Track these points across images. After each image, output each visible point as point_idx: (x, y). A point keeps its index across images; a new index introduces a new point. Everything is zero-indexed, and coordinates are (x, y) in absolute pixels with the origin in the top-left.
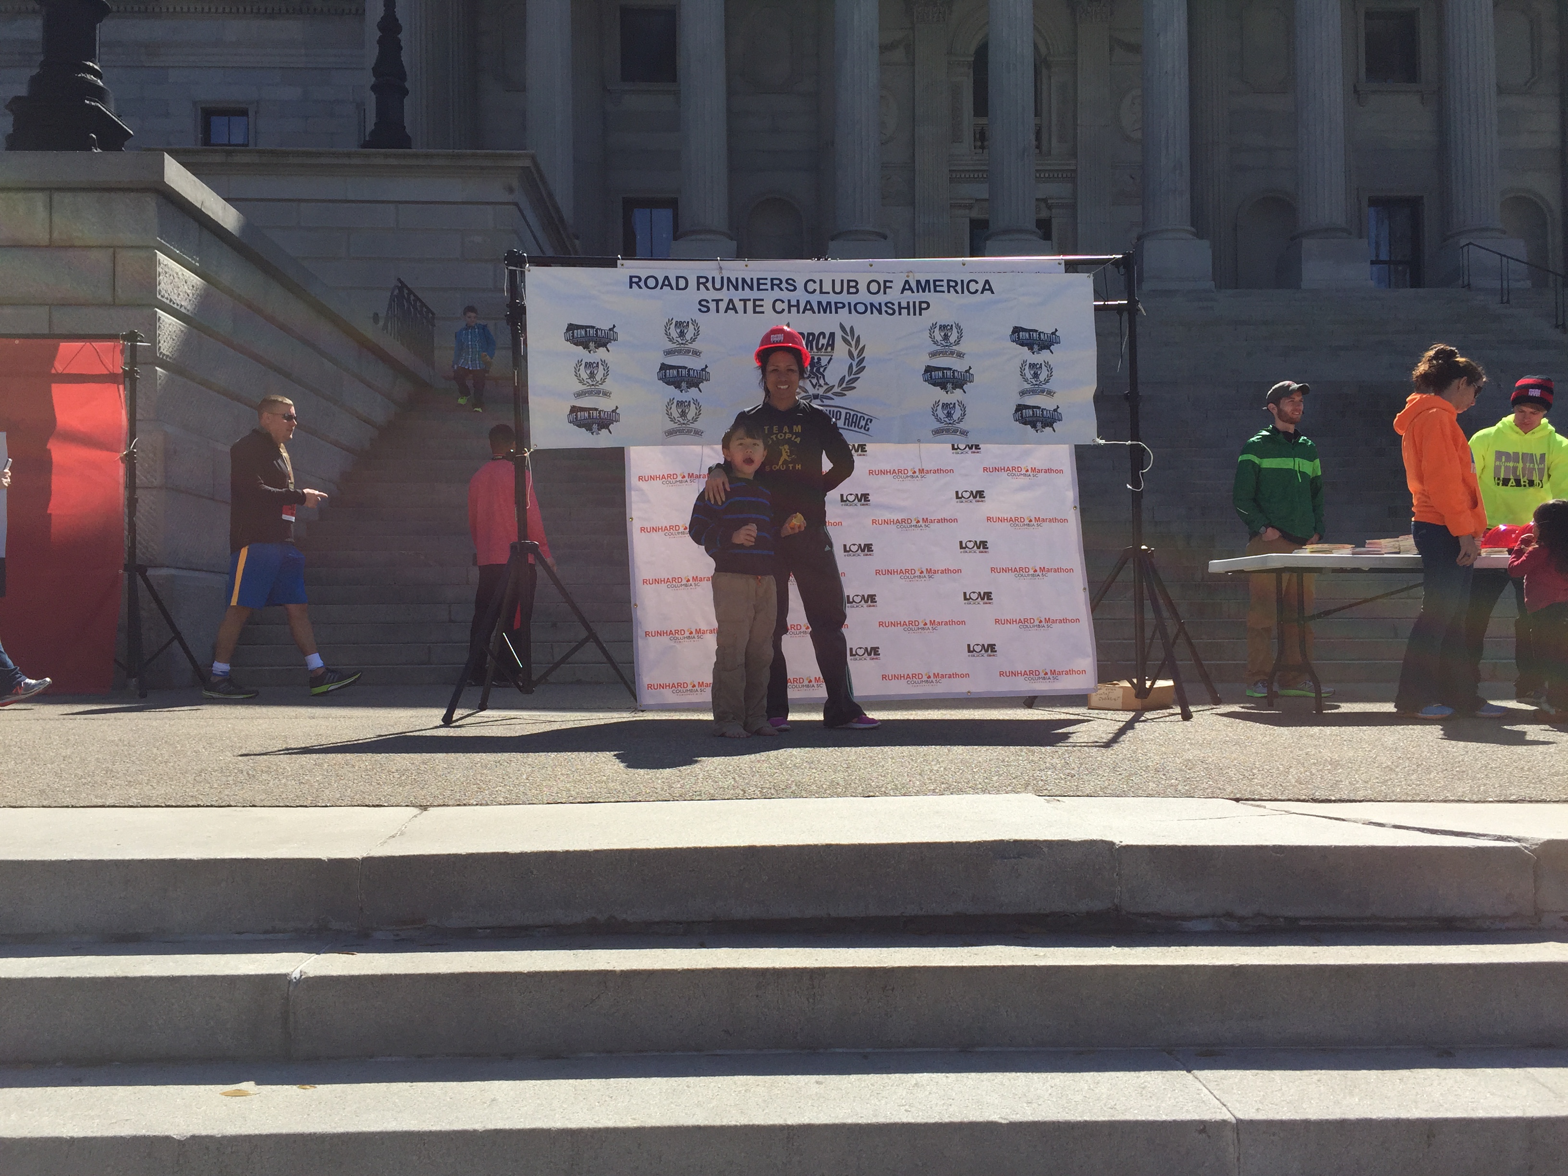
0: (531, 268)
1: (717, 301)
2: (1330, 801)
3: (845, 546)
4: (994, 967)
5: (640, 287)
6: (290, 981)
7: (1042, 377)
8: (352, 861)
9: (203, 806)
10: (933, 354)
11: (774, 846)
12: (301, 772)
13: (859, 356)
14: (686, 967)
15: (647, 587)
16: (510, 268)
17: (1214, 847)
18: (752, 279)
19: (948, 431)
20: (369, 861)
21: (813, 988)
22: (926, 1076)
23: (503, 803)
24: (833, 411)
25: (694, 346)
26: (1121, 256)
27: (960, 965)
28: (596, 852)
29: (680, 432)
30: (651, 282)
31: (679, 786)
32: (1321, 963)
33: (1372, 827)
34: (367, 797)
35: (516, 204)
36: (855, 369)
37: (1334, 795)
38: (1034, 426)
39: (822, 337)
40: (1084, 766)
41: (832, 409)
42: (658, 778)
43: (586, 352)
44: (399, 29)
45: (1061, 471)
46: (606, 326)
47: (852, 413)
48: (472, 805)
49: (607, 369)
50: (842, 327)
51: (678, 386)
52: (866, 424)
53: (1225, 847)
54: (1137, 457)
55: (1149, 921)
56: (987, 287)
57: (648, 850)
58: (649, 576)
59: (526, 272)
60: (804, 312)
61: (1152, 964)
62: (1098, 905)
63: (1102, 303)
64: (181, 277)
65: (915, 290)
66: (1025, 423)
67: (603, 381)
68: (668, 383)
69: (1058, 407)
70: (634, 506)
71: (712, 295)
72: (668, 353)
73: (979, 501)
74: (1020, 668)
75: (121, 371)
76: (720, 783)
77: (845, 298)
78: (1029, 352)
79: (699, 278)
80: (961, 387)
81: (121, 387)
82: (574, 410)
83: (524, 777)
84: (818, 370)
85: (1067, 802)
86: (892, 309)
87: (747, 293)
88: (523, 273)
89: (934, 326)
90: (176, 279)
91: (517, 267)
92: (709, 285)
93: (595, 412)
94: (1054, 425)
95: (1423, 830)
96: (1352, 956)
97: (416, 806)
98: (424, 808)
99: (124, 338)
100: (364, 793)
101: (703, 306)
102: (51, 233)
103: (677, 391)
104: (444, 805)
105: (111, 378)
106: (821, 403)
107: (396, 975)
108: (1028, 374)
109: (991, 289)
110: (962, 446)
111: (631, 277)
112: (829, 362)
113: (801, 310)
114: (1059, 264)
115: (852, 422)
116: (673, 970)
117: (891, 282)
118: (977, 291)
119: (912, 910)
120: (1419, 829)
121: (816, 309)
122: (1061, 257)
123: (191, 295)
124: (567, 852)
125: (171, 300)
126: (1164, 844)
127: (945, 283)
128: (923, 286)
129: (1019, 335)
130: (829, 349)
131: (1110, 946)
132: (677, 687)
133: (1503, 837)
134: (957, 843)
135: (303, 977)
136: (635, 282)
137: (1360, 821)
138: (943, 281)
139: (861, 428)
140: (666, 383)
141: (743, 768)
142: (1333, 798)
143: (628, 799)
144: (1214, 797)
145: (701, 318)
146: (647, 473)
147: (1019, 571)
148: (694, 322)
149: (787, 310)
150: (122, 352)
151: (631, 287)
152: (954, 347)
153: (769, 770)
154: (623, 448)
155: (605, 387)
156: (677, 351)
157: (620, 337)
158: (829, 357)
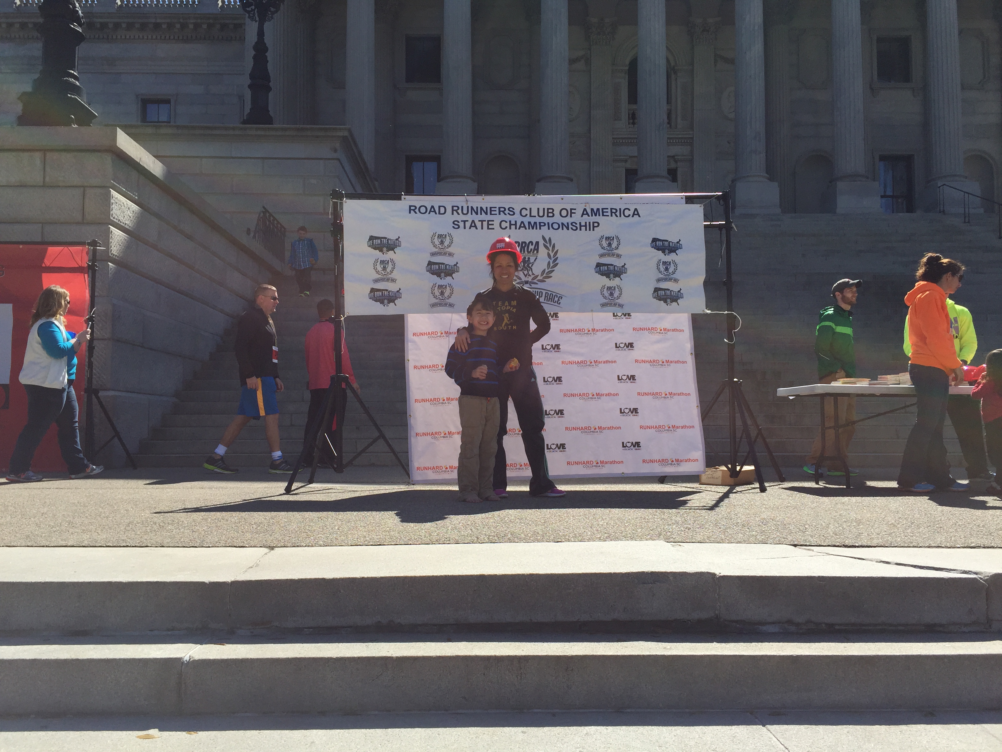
0: (347, 200)
1: (464, 222)
2: (855, 547)
3: (544, 378)
4: (638, 655)
5: (416, 213)
6: (183, 663)
7: (671, 270)
8: (224, 583)
9: (130, 547)
10: (602, 256)
11: (496, 575)
12: (193, 524)
13: (554, 256)
14: (438, 655)
15: (418, 404)
16: (333, 200)
17: (780, 577)
18: (487, 208)
19: (611, 305)
20: (235, 584)
21: (521, 669)
22: (593, 728)
23: (322, 545)
24: (538, 292)
25: (449, 250)
26: (721, 193)
27: (616, 654)
28: (382, 578)
29: (441, 305)
30: (423, 210)
31: (436, 534)
32: (849, 654)
33: (882, 564)
34: (235, 541)
35: (339, 160)
36: (551, 265)
37: (857, 543)
38: (665, 302)
39: (530, 244)
40: (696, 522)
41: (537, 290)
42: (422, 529)
43: (381, 254)
44: (266, 50)
45: (683, 331)
46: (394, 237)
47: (550, 293)
48: (303, 546)
49: (394, 264)
50: (544, 238)
51: (439, 275)
52: (559, 300)
53: (787, 577)
54: (731, 321)
55: (738, 626)
56: (636, 213)
57: (415, 577)
58: (419, 397)
59: (344, 203)
60: (519, 229)
61: (740, 654)
62: (704, 615)
63: (709, 223)
64: (126, 206)
65: (590, 214)
66: (660, 300)
67: (392, 272)
69: (681, 289)
70: (410, 352)
71: (462, 217)
72: (433, 254)
73: (630, 350)
74: (656, 457)
75: (86, 265)
76: (462, 532)
77: (545, 219)
78: (662, 255)
79: (453, 207)
80: (619, 277)
81: (86, 276)
82: (373, 290)
83: (337, 528)
84: (528, 266)
85: (685, 546)
86: (575, 227)
87: (483, 217)
88: (341, 204)
89: (602, 237)
90: (123, 207)
91: (338, 200)
92: (460, 211)
93: (386, 292)
94: (679, 301)
95: (915, 566)
96: (869, 649)
97: (267, 547)
98: (272, 548)
99: (89, 244)
100: (233, 538)
101: (456, 225)
102: (44, 178)
103: (438, 279)
104: (284, 546)
105: (79, 270)
106: (530, 287)
107: (251, 659)
108: (662, 268)
109: (638, 214)
110: (619, 314)
111: (410, 206)
112: (535, 260)
113: (518, 227)
114: (682, 198)
115: (550, 298)
116: (430, 657)
117: (575, 209)
118: (629, 215)
119: (585, 618)
120: (912, 566)
121: (527, 227)
122: (683, 194)
123: (132, 217)
124: (363, 578)
125: (119, 220)
126: (747, 575)
127: (609, 210)
128: (596, 212)
129: (656, 243)
130: (535, 252)
131: (713, 642)
132: (435, 469)
133: (966, 572)
134: (614, 573)
135: (191, 660)
136: (412, 209)
137: (874, 560)
138: (607, 209)
139: (555, 302)
140: (432, 274)
141: (477, 522)
142: (857, 545)
143: (403, 543)
144: (780, 544)
145: (454, 232)
146: (418, 331)
147: (656, 395)
148: (450, 235)
149: (508, 228)
150: (87, 253)
151: (410, 213)
152: (615, 251)
153: (494, 524)
154: (404, 315)
155: (393, 276)
156: (438, 253)
157: (403, 244)
158: (535, 257)
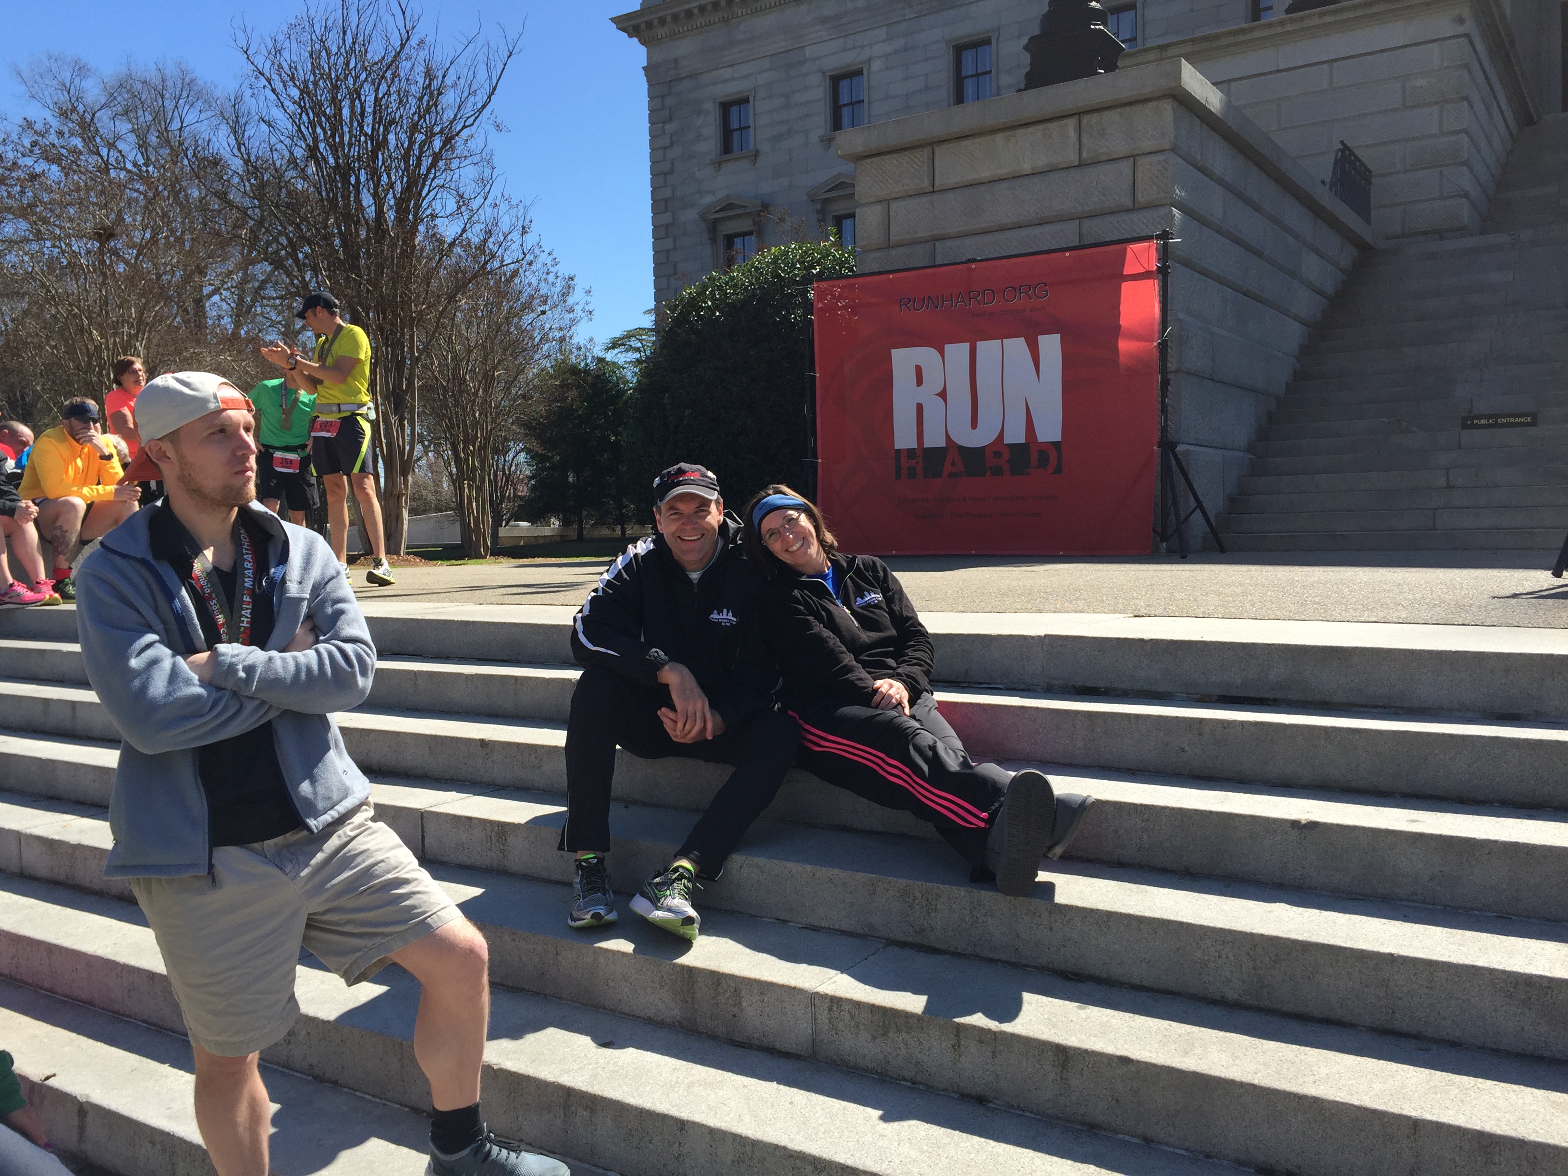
35: (1466, 35)
75: (1157, 267)
81: (1155, 282)
99: (1158, 237)
102: (1080, 153)
105: (1147, 275)
150: (1159, 250)
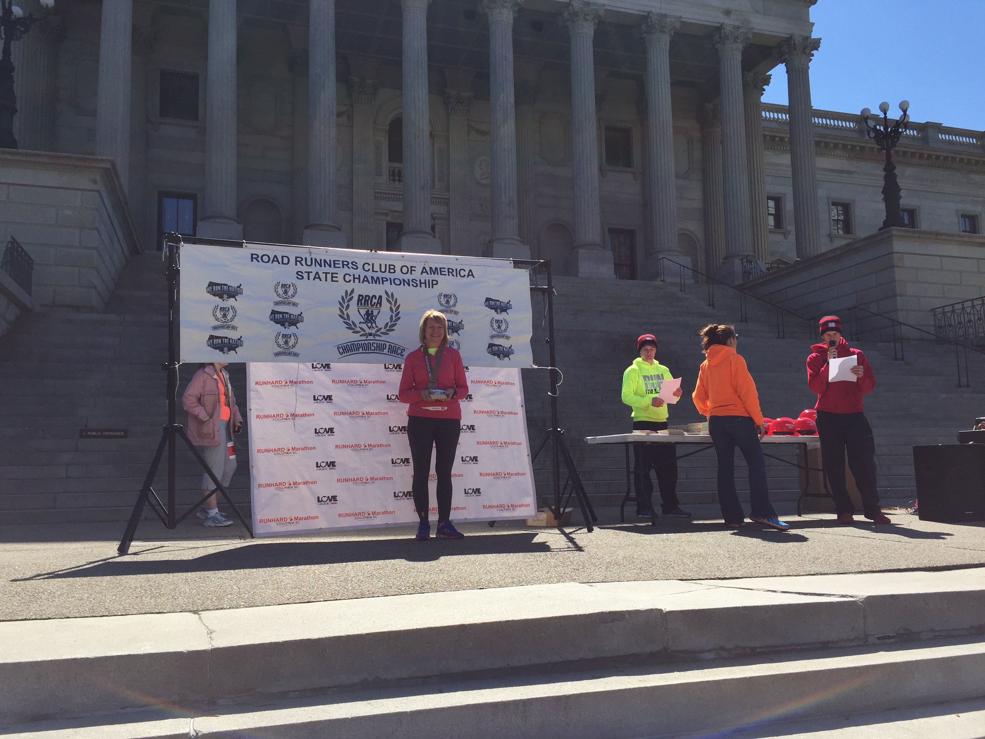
0: (185, 245)
1: (309, 273)
3: (390, 427)
5: (258, 261)
7: (502, 328)
8: (204, 651)
11: (476, 624)
13: (396, 311)
14: (449, 706)
15: (260, 454)
16: (170, 244)
18: (330, 261)
20: (217, 651)
21: (525, 712)
24: (381, 344)
25: (293, 300)
26: (543, 261)
28: (367, 634)
29: (284, 354)
30: (265, 259)
33: (769, 592)
36: (394, 319)
38: (499, 357)
39: (374, 298)
41: (380, 342)
43: (221, 300)
45: (514, 384)
46: (235, 284)
47: (393, 345)
48: (227, 609)
49: (235, 312)
50: (387, 293)
51: (283, 325)
52: (402, 352)
54: (554, 375)
55: (683, 655)
56: (470, 274)
58: (263, 448)
59: (181, 247)
62: (656, 648)
63: (534, 287)
66: (494, 355)
67: (232, 319)
68: (277, 323)
69: (511, 346)
70: (252, 401)
71: (305, 269)
72: (277, 303)
73: (469, 401)
74: (495, 503)
77: (387, 275)
78: (495, 313)
79: (296, 258)
80: (457, 332)
82: (212, 337)
84: (372, 318)
86: (416, 283)
87: (327, 269)
88: (178, 248)
89: (440, 295)
91: (174, 243)
92: (303, 262)
93: (226, 340)
94: (510, 356)
95: (799, 593)
97: (189, 612)
101: (300, 275)
103: (282, 328)
104: (207, 610)
108: (495, 326)
111: (252, 255)
112: (378, 314)
113: (361, 281)
114: (510, 263)
115: (393, 351)
117: (415, 267)
118: (465, 276)
119: (555, 658)
121: (370, 281)
127: (446, 270)
128: (434, 271)
129: (489, 303)
130: (378, 305)
132: (280, 521)
133: (843, 596)
135: (200, 734)
136: (254, 257)
137: (761, 590)
139: (398, 355)
140: (275, 323)
144: (670, 580)
145: (298, 283)
146: (261, 380)
147: (493, 444)
148: (294, 285)
149: (352, 281)
151: (252, 261)
152: (453, 308)
154: (246, 363)
155: (233, 323)
156: (282, 302)
157: (244, 292)
158: (378, 311)
